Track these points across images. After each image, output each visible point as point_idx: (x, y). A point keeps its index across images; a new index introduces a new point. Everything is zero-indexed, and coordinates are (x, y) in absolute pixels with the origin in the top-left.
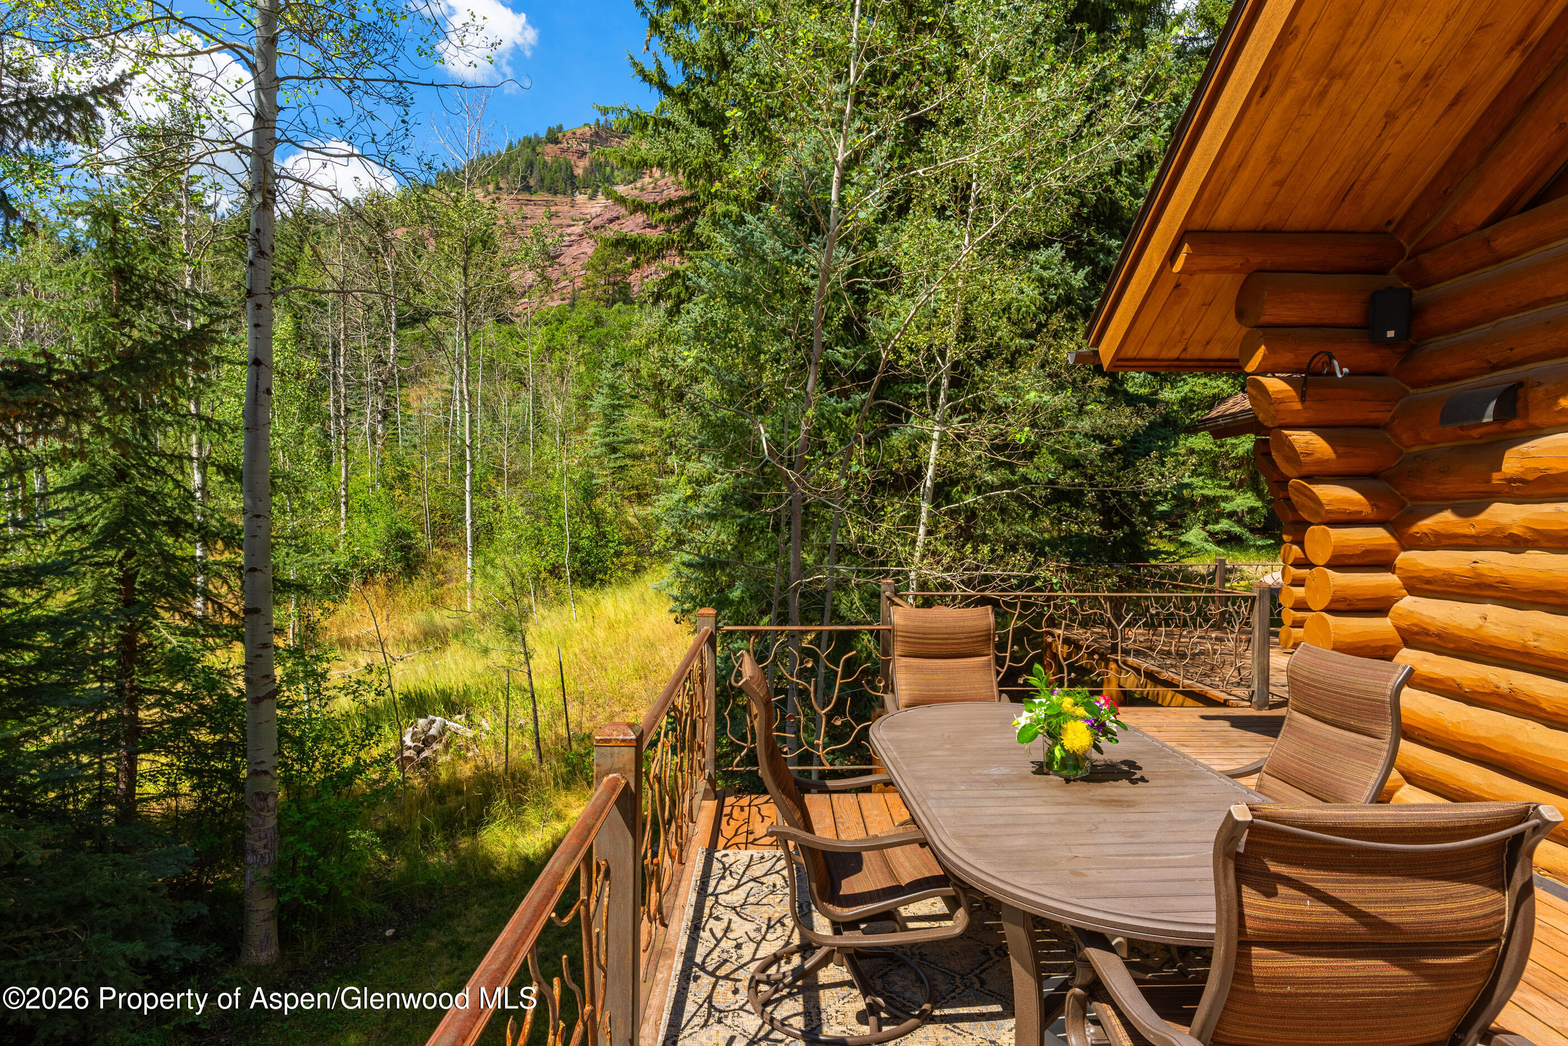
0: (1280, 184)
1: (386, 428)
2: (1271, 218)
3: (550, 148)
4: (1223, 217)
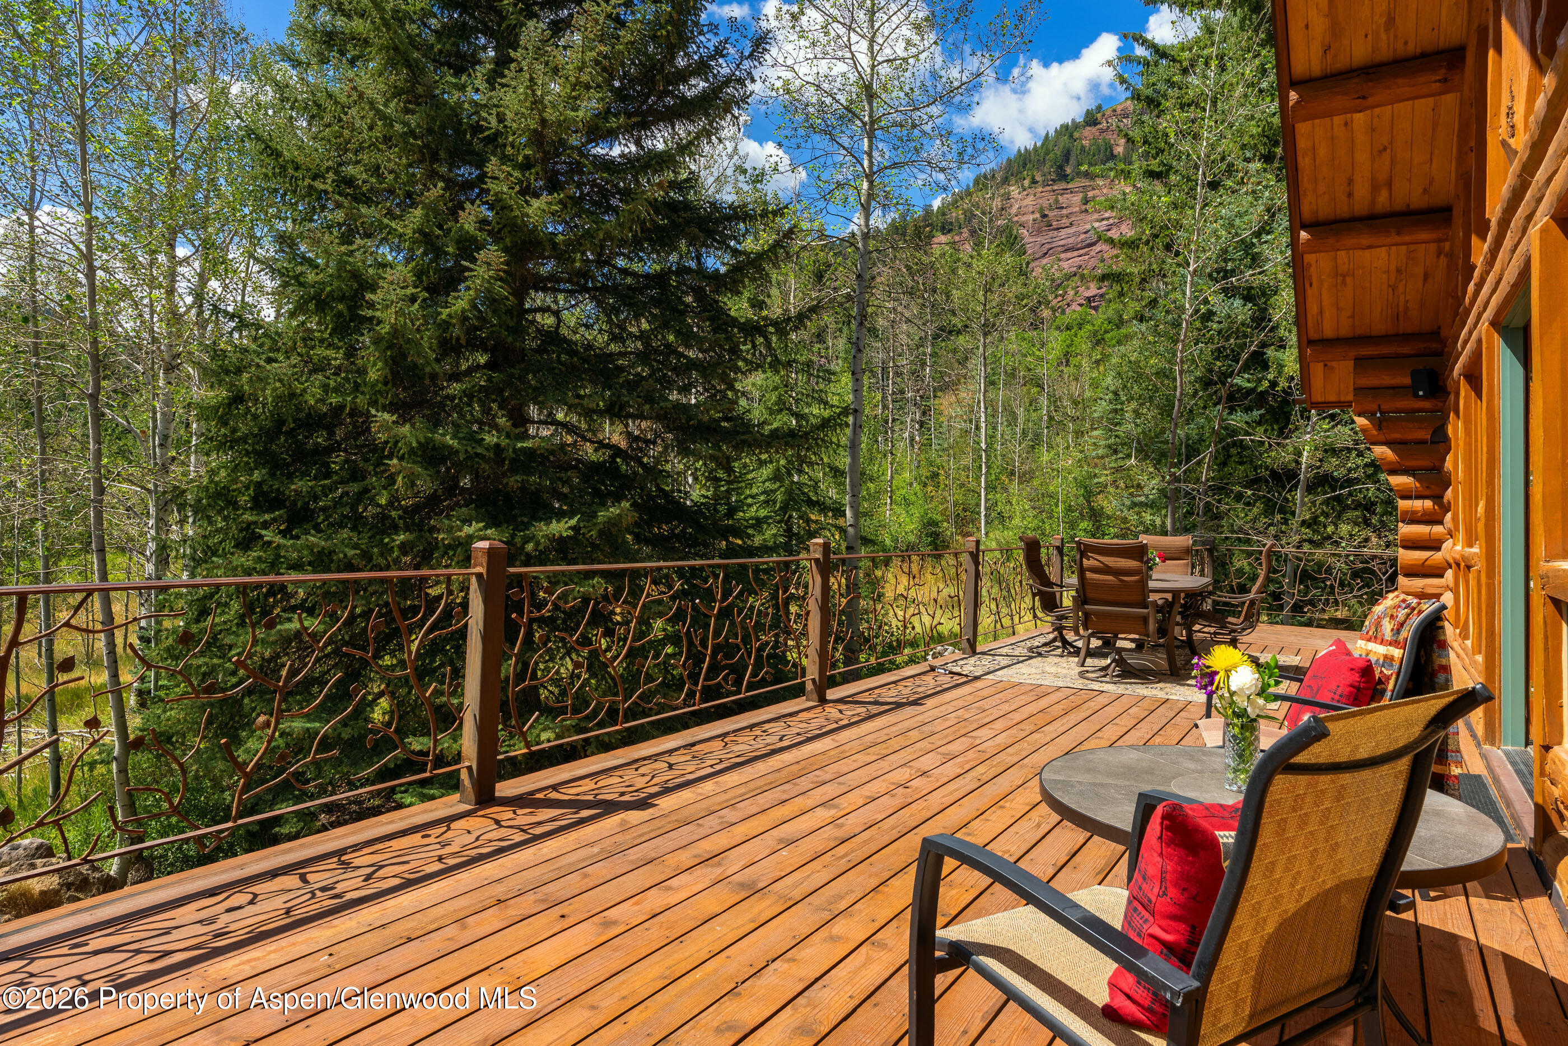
0: (1352, 317)
1: (921, 434)
3: (1089, 132)
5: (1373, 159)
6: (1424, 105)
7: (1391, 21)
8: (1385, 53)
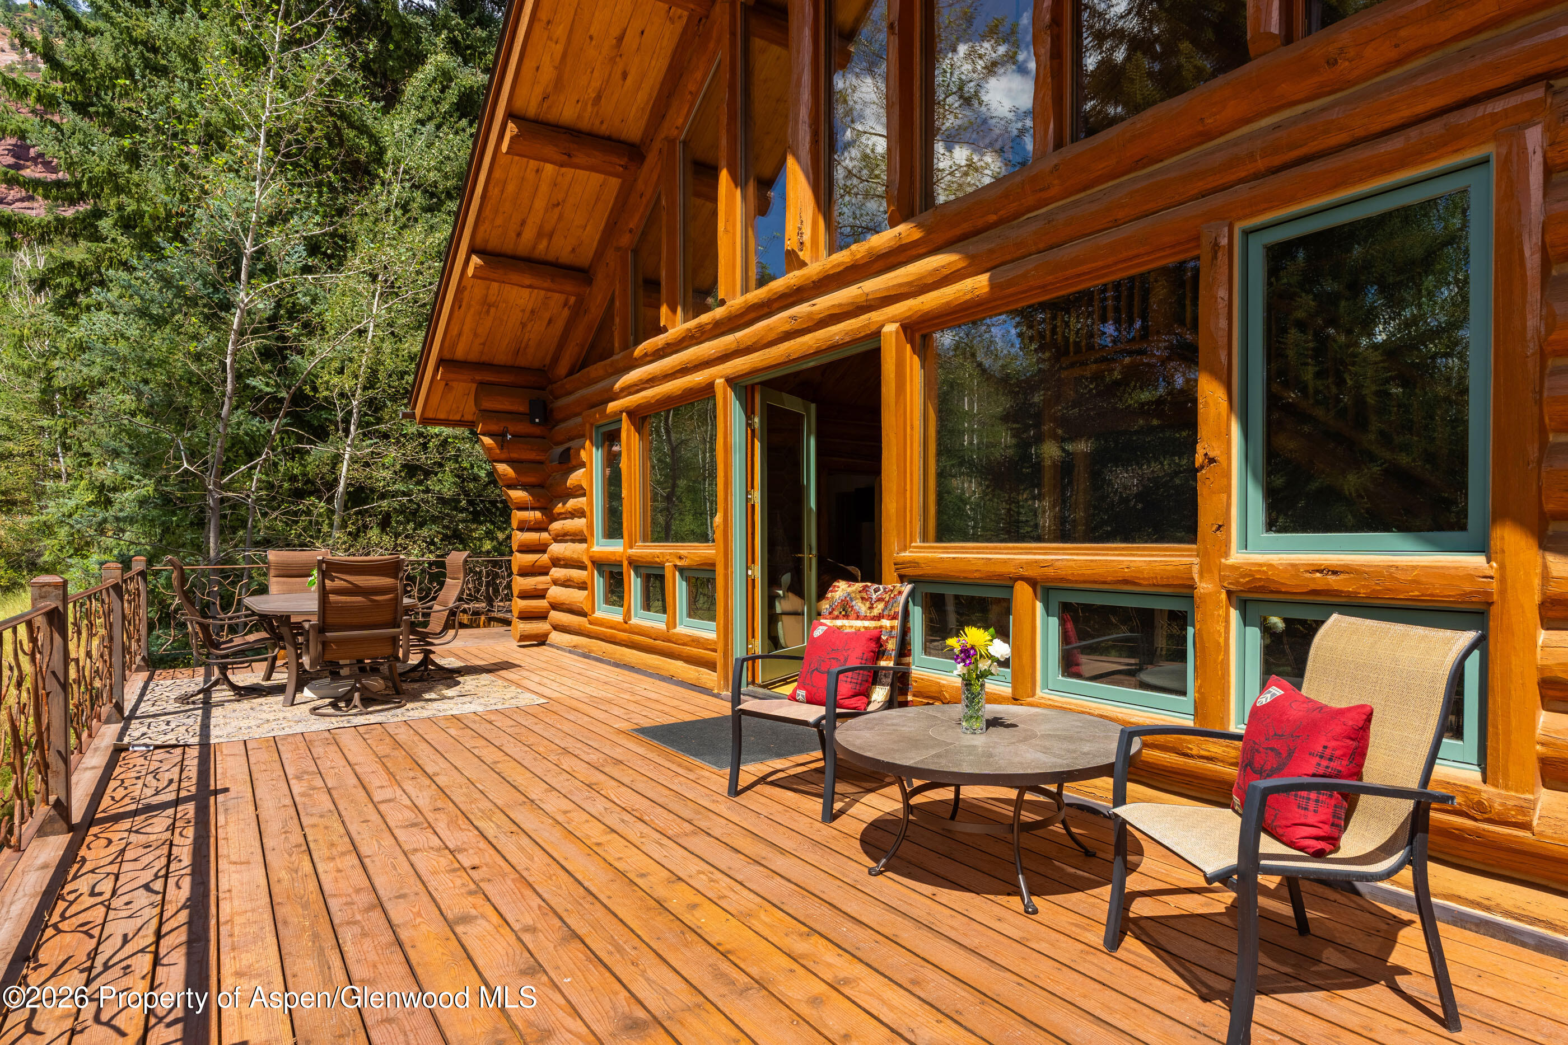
0: (484, 344)
2: (485, 358)
4: (460, 353)
5: (546, 210)
6: (597, 178)
7: (598, 98)
8: (585, 124)
